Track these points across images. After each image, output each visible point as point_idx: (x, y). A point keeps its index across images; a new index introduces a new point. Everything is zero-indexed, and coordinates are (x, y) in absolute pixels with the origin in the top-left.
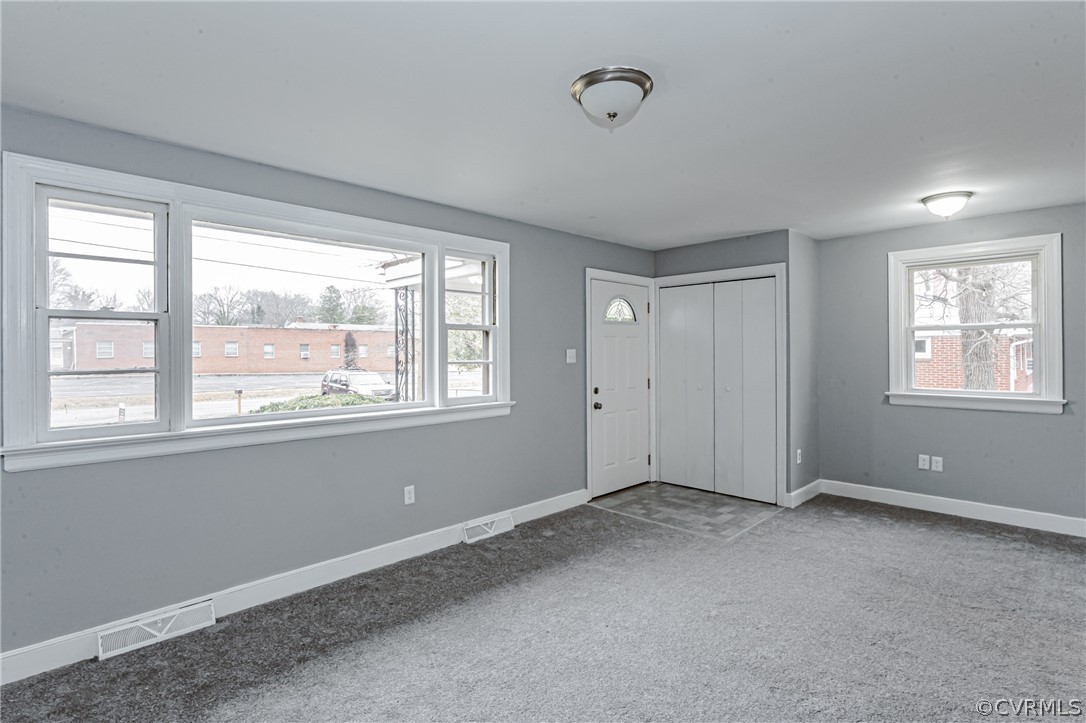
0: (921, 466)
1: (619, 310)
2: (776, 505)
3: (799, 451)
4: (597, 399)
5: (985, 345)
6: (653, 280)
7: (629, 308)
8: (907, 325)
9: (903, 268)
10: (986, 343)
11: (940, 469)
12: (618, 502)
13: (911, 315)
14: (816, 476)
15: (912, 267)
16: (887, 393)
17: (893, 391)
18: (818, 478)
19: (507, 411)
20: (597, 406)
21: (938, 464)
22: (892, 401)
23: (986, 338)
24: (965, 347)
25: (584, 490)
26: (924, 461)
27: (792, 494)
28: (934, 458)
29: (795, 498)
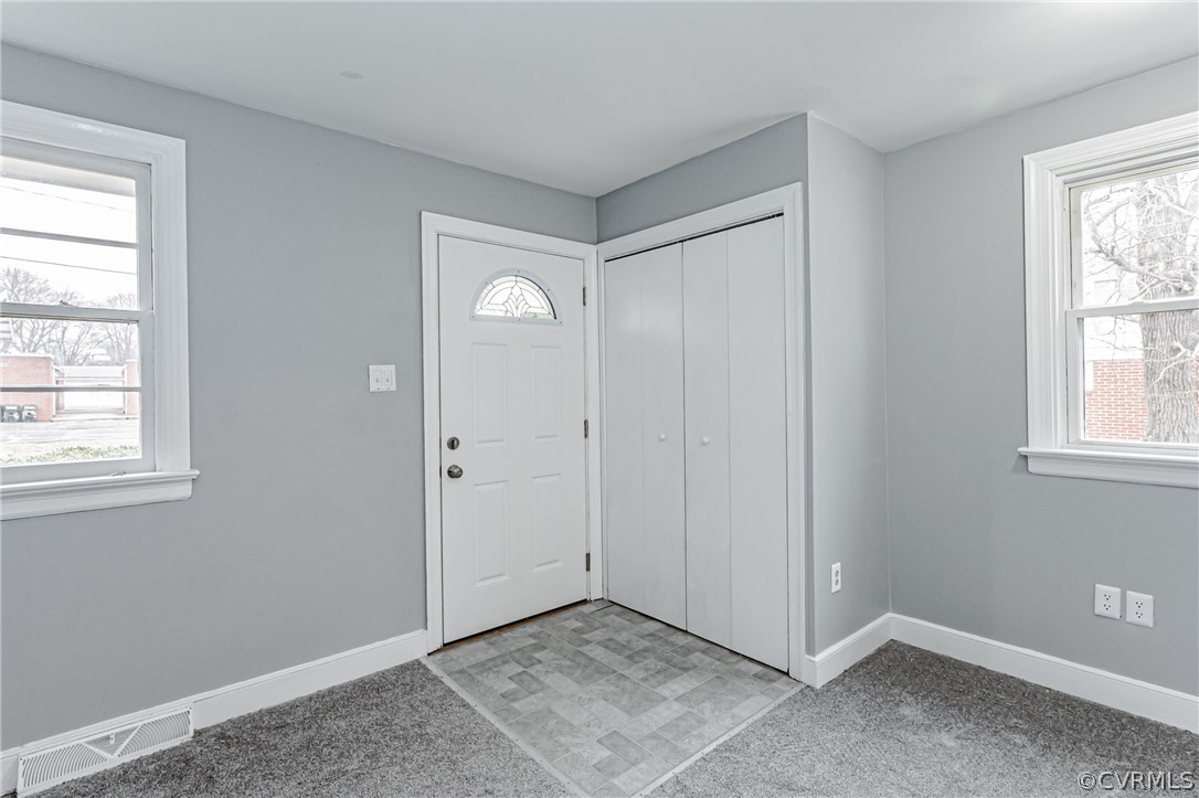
0: (1099, 609)
1: (511, 298)
2: (787, 674)
3: (836, 566)
4: (451, 458)
5: (1182, 367)
6: (593, 248)
7: (539, 296)
8: (1067, 306)
9: (1056, 186)
10: (1183, 364)
11: (1148, 620)
12: (493, 652)
13: (1073, 285)
14: (881, 605)
15: (1076, 182)
16: (1022, 450)
17: (1035, 447)
18: (887, 611)
19: (185, 491)
20: (454, 473)
21: (1141, 607)
22: (1033, 466)
23: (1184, 357)
24: (1151, 373)
25: (419, 633)
26: (1107, 598)
27: (819, 658)
28: (1130, 593)
29: (825, 663)
